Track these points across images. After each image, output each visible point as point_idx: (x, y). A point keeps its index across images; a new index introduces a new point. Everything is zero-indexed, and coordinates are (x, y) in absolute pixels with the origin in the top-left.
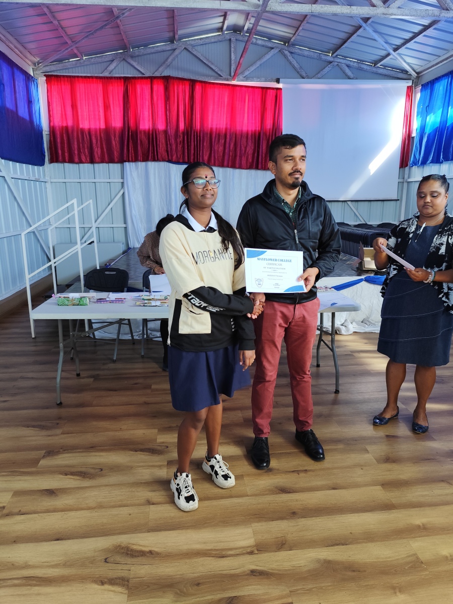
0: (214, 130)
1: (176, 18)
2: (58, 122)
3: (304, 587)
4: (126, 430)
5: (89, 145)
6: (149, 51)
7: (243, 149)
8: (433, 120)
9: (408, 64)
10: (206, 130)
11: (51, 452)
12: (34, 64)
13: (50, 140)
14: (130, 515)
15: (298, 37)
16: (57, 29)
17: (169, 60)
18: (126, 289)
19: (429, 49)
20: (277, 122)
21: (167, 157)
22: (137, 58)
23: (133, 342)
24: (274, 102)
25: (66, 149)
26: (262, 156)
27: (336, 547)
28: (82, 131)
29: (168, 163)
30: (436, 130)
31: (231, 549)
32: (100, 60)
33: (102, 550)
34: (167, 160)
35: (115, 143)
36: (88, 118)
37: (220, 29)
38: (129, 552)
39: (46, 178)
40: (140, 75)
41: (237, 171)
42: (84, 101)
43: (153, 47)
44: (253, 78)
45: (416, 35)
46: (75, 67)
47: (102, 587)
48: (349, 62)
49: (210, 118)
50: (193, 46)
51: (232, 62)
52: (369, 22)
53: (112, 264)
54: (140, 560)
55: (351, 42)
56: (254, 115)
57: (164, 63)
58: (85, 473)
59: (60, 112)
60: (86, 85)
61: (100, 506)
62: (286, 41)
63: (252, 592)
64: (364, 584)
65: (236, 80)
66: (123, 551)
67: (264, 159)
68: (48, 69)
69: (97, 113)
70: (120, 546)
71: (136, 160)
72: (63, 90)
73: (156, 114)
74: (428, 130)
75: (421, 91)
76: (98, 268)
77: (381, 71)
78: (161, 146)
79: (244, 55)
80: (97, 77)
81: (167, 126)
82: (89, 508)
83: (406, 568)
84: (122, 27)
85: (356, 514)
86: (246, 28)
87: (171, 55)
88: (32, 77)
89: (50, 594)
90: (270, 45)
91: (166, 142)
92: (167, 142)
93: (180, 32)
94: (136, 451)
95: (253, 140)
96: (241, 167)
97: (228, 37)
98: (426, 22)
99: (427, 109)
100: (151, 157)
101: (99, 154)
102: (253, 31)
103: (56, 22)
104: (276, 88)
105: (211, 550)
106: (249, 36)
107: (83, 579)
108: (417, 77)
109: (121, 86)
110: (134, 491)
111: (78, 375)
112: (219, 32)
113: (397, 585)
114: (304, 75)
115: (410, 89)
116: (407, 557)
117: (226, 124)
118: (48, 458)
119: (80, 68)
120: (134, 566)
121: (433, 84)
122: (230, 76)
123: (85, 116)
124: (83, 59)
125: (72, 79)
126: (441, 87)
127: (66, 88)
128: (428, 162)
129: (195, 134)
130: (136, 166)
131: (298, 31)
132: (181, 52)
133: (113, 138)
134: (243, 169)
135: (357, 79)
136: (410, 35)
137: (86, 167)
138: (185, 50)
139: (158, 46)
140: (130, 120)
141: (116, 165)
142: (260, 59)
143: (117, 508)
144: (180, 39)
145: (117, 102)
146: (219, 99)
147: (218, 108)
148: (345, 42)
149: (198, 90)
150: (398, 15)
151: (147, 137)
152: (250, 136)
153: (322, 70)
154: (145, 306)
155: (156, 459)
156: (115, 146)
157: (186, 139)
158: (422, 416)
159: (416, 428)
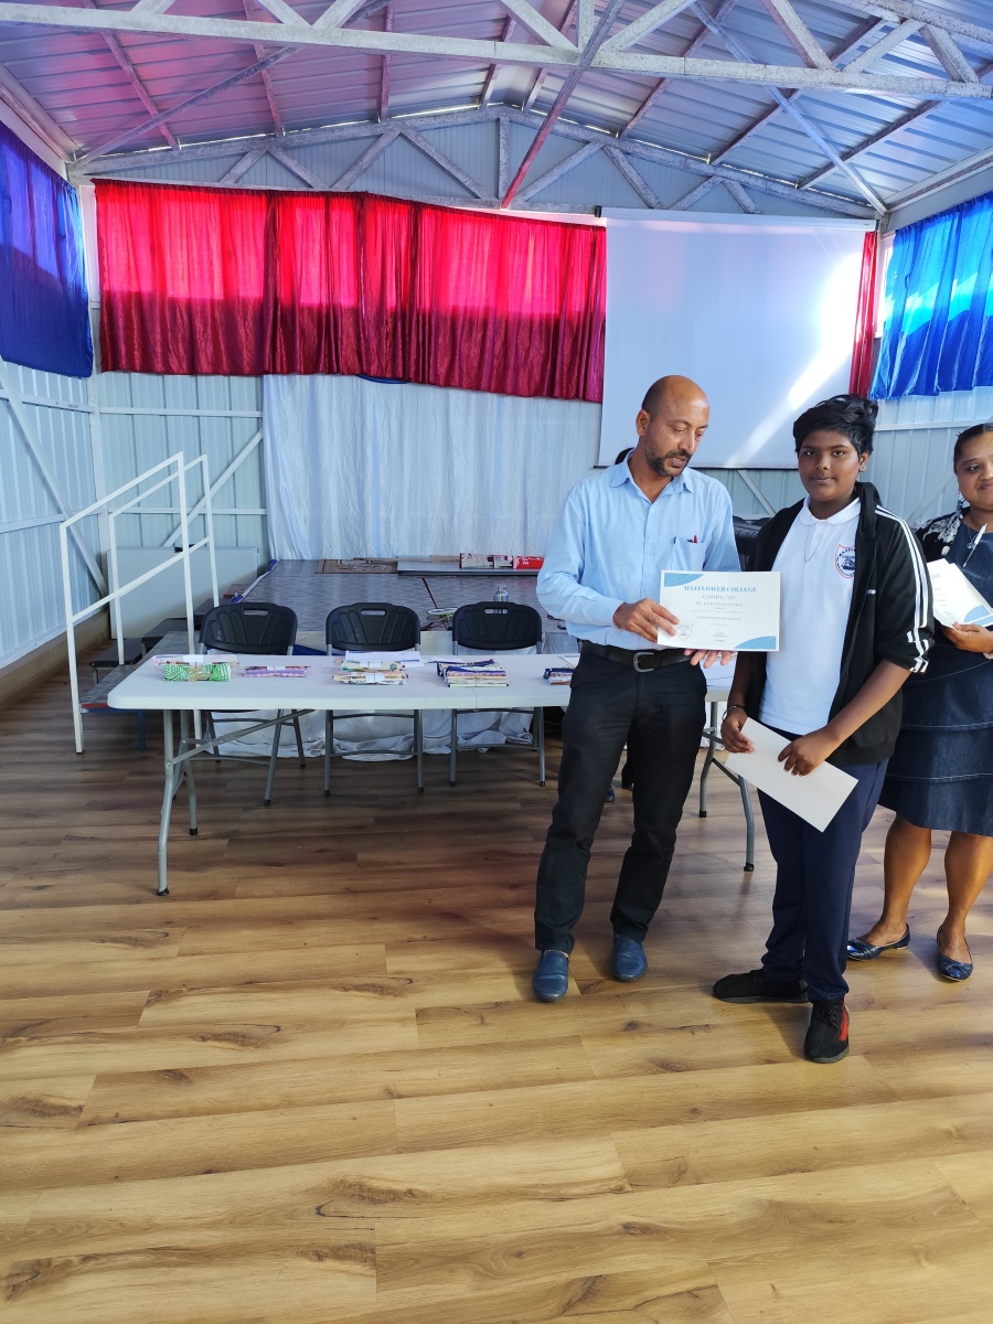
0: (462, 312)
1: (388, 70)
2: (118, 284)
3: (736, 1254)
4: (318, 946)
5: (187, 335)
6: (322, 137)
7: (522, 353)
8: (920, 305)
9: (869, 186)
10: (443, 310)
11: (162, 993)
12: (70, 155)
13: (102, 323)
14: (354, 1119)
15: (643, 120)
16: (130, 83)
17: (367, 158)
18: (291, 649)
19: (912, 158)
20: (596, 298)
21: (357, 365)
22: (296, 151)
23: (302, 763)
24: (588, 255)
25: (136, 342)
26: (562, 369)
27: (789, 1176)
28: (174, 303)
29: (359, 379)
30: (926, 327)
31: (576, 1184)
32: (215, 152)
33: (307, 1190)
34: (357, 372)
35: (245, 333)
36: (186, 277)
37: (479, 97)
38: (367, 1195)
39: (90, 404)
40: (303, 189)
41: (508, 400)
42: (179, 240)
43: (332, 130)
44: (544, 203)
45: (891, 127)
46: (160, 165)
47: (321, 1265)
48: (745, 179)
49: (452, 285)
50: (419, 131)
51: (502, 168)
52: (795, 97)
53: (244, 595)
54: (390, 1208)
55: (755, 136)
56: (545, 282)
57: (356, 163)
58: (243, 1036)
59: (123, 261)
60: (183, 205)
61: (289, 1103)
62: (617, 129)
63: (633, 1267)
64: (855, 1247)
65: (510, 206)
66: (352, 1191)
67: (565, 377)
68: (99, 166)
70: (343, 1181)
71: (290, 369)
72: (133, 215)
73: (337, 273)
74: (909, 327)
75: (896, 242)
76: (216, 604)
77: (813, 199)
78: (344, 343)
79: (532, 156)
80: (207, 189)
81: (358, 300)
82: (265, 1108)
83: (934, 1214)
84: (269, 85)
85: (821, 1112)
86: (533, 97)
87: (370, 147)
88: (66, 184)
89: (212, 1281)
90: (582, 134)
91: (357, 333)
92: (359, 334)
93: (393, 100)
94: (346, 990)
95: (543, 336)
96: (516, 393)
97: (493, 115)
98: (912, 103)
99: (908, 281)
100: (324, 364)
101: (209, 355)
102: (558, 107)
103: (128, 69)
104: (593, 227)
105: (536, 1186)
106: (549, 116)
107: (277, 1250)
108: (886, 213)
109: (261, 209)
110: (355, 1072)
111: (193, 832)
112: (474, 102)
113: (921, 1247)
114: (653, 201)
115: (871, 237)
116: (934, 1192)
117: (487, 300)
118: (158, 1006)
119: (170, 167)
120: (381, 1220)
121: (921, 231)
122: (498, 197)
123: (180, 272)
124: (178, 149)
125: (152, 191)
126: (937, 237)
127: (140, 210)
128: (907, 391)
129: (421, 317)
130: (289, 382)
131: (645, 109)
132: (393, 141)
133: (240, 321)
134: (522, 396)
135: (762, 213)
136: (878, 127)
137: (179, 383)
138: (401, 141)
139: (342, 128)
140: (278, 283)
141: (245, 380)
142: (560, 163)
143: (326, 1107)
144: (390, 115)
145: (252, 245)
146: (472, 246)
147: (469, 265)
148: (740, 136)
149: (427, 225)
150: (861, 87)
151: (315, 322)
152: (536, 326)
153: (690, 192)
154: (353, 680)
155: (390, 1004)
156: (244, 340)
157: (400, 329)
158: (957, 942)
159: (945, 968)
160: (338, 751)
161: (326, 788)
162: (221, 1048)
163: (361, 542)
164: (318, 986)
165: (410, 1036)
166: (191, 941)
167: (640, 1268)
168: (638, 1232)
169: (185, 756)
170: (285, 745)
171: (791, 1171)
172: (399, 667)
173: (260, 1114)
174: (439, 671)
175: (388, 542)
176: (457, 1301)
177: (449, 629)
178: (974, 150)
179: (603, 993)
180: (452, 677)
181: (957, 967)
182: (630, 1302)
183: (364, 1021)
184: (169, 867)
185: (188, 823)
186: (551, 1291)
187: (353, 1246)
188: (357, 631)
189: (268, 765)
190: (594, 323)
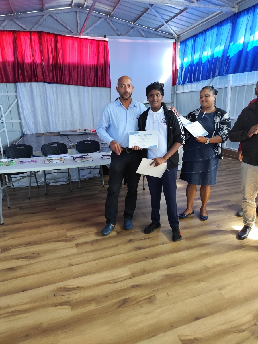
0: (71, 64)
3: (158, 288)
4: (47, 232)
6: (27, 15)
7: (88, 75)
8: (187, 60)
9: (173, 30)
10: (66, 64)
11: (5, 249)
14: (62, 272)
15: (115, 12)
17: (41, 21)
18: (32, 156)
19: (183, 23)
20: (107, 60)
21: (43, 79)
23: (38, 187)
24: (104, 48)
26: (99, 79)
27: (169, 269)
29: (44, 83)
30: (189, 66)
31: (120, 278)
33: (51, 291)
34: (43, 81)
35: (10, 71)
37: (70, 5)
38: (67, 290)
40: (23, 30)
41: (86, 88)
43: (30, 13)
44: (91, 34)
45: (177, 15)
47: (56, 308)
48: (143, 28)
49: (68, 57)
50: (54, 14)
51: (79, 24)
52: (153, 6)
53: (17, 143)
54: (73, 291)
55: (144, 17)
56: (93, 55)
57: (37, 23)
58: (29, 257)
61: (44, 271)
62: (108, 14)
63: (134, 295)
64: (185, 281)
65: (81, 35)
66: (63, 289)
67: (100, 81)
70: (60, 288)
71: (24, 81)
73: (35, 53)
74: (185, 66)
75: (180, 45)
76: (9, 146)
77: (159, 34)
78: (39, 73)
79: (86, 21)
81: (42, 61)
82: (37, 273)
83: (202, 272)
85: (176, 253)
86: (85, 5)
87: (41, 18)
89: (27, 317)
90: (99, 16)
91: (42, 70)
93: (47, 5)
94: (56, 242)
95: (94, 70)
96: (88, 86)
97: (75, 10)
98: (182, 8)
99: (184, 55)
100: (34, 79)
102: (92, 7)
104: (104, 41)
105: (110, 280)
106: (90, 10)
107: (44, 306)
108: (177, 37)
109: (11, 36)
110: (61, 261)
111: (9, 208)
112: (69, 6)
113: (200, 279)
114: (119, 34)
115: (174, 43)
116: (202, 267)
117: (78, 61)
118: (4, 253)
120: (71, 295)
121: (186, 42)
122: (78, 33)
126: (190, 43)
128: (186, 82)
129: (60, 66)
130: (24, 85)
131: (115, 9)
132: (47, 17)
133: (8, 68)
134: (89, 86)
135: (147, 37)
136: (174, 15)
138: (49, 16)
139: (33, 13)
140: (18, 57)
141: (11, 84)
142: (94, 23)
144: (47, 9)
145: (9, 46)
146: (72, 46)
147: (72, 51)
148: (140, 17)
149: (59, 40)
150: (169, 4)
151: (30, 68)
152: (91, 68)
153: (129, 31)
154: (50, 163)
155: (69, 244)
156: (9, 73)
157: (54, 69)
158: (204, 211)
159: (202, 218)
160: (48, 183)
161: (46, 193)
162: (24, 261)
163: (49, 128)
164: (48, 242)
165: (75, 250)
166: (11, 235)
167: (137, 295)
169: (5, 187)
170: (33, 183)
171: (170, 267)
172: (63, 158)
173: (36, 275)
174: (74, 158)
175: (56, 128)
176: (92, 310)
177: (75, 148)
178: (197, 21)
179: (123, 234)
180: (77, 159)
181: (205, 217)
182: (134, 303)
183: (62, 249)
184: (3, 217)
185: (7, 205)
186: (115, 303)
187: (64, 302)
188: (50, 150)
189: (29, 188)
190: (107, 66)
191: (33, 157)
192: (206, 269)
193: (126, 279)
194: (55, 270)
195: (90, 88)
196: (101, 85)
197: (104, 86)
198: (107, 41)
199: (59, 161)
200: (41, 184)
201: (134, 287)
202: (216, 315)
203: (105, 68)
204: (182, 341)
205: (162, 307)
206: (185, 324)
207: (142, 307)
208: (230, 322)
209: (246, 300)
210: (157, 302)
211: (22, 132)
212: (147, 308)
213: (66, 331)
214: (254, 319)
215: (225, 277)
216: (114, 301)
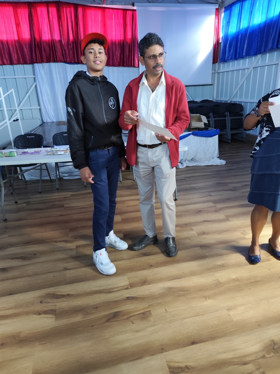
3: (157, 302)
4: (49, 231)
5: (8, 52)
7: (113, 53)
11: (3, 247)
14: (54, 277)
20: (134, 34)
21: (63, 59)
23: (51, 181)
24: (131, 19)
26: (126, 57)
27: (175, 280)
28: (2, 41)
29: (64, 64)
31: (115, 288)
33: (38, 297)
34: (63, 61)
35: (27, 50)
36: (5, 32)
38: (55, 296)
41: (111, 68)
44: (116, 2)
47: (40, 316)
54: (62, 299)
56: (119, 29)
58: (25, 257)
61: (36, 274)
63: (128, 308)
64: (190, 297)
65: (105, 4)
66: (51, 296)
67: (127, 60)
69: (11, 28)
70: (49, 293)
71: (42, 61)
73: (53, 28)
75: (225, 11)
76: (22, 135)
78: (58, 52)
80: (8, 2)
81: (61, 37)
83: (212, 287)
92: (62, 49)
94: (56, 242)
95: (120, 47)
96: (113, 65)
99: (228, 23)
100: (52, 59)
101: (16, 58)
104: (132, 10)
105: (104, 290)
107: (27, 313)
108: (222, 2)
109: (26, 9)
110: (56, 264)
111: (16, 202)
113: (208, 295)
114: (150, 0)
115: (216, 9)
120: (59, 303)
121: (232, 7)
122: (101, 1)
123: (3, 31)
126: (236, 9)
130: (42, 66)
133: (24, 47)
134: (115, 66)
135: (184, 3)
140: (35, 33)
141: (29, 66)
143: (46, 274)
145: (25, 21)
147: (95, 24)
149: (80, 12)
151: (48, 46)
152: (117, 44)
155: (69, 245)
156: (26, 53)
157: (75, 46)
160: (62, 176)
161: (57, 187)
162: (18, 261)
164: (48, 242)
165: (73, 253)
166: (12, 233)
167: (130, 308)
168: (131, 299)
169: (6, 180)
170: (44, 176)
173: (27, 278)
176: (77, 322)
182: (126, 317)
183: (61, 250)
186: (104, 316)
187: (50, 310)
188: (62, 140)
189: (39, 182)
190: (135, 42)
191: (43, 147)
192: (218, 284)
193: (122, 290)
194: (49, 274)
195: (115, 68)
196: (128, 64)
197: (131, 66)
198: (135, 10)
199: (63, 153)
200: (54, 178)
201: (129, 299)
202: (218, 341)
203: (133, 44)
204: (170, 368)
205: (155, 326)
206: (178, 348)
207: (133, 323)
208: (233, 351)
209: (259, 325)
210: (151, 319)
211: (42, 120)
212: (139, 324)
213: (44, 343)
214: (263, 350)
215: (238, 295)
216: (103, 313)
